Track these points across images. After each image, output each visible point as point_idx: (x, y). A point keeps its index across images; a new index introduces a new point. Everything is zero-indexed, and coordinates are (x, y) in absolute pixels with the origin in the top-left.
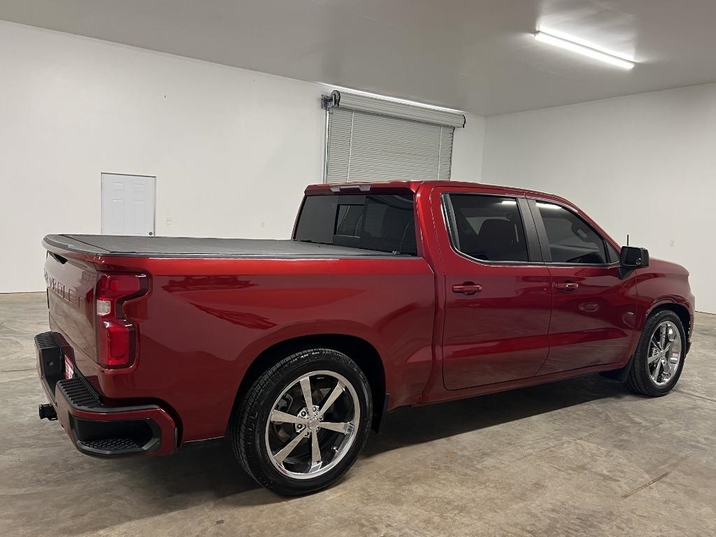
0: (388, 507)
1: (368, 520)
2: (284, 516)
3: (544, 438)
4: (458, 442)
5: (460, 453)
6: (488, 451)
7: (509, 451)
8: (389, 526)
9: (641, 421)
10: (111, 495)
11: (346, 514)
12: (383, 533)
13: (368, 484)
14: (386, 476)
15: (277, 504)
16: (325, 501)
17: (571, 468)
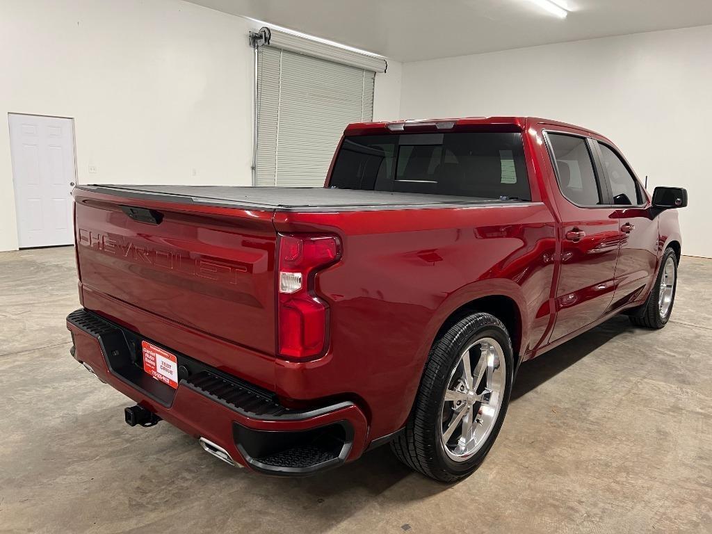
0: (557, 479)
1: (554, 499)
2: (466, 508)
3: (615, 380)
4: (546, 394)
5: (562, 406)
6: (584, 401)
7: (601, 399)
8: (580, 502)
9: (673, 354)
10: (250, 511)
11: (526, 494)
12: (584, 512)
13: (511, 454)
14: (519, 441)
15: (445, 493)
16: (490, 482)
17: (669, 410)
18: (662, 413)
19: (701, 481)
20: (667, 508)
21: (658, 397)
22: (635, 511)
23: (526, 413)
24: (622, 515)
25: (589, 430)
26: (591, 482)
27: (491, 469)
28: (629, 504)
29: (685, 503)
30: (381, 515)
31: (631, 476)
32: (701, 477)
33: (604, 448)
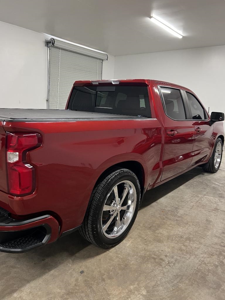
0: (158, 245)
1: (155, 255)
2: (113, 261)
3: (192, 196)
4: (161, 203)
5: (167, 209)
6: (177, 206)
7: (184, 205)
8: (166, 256)
9: (219, 184)
10: (7, 266)
11: (142, 253)
12: (167, 261)
13: (140, 233)
14: (144, 227)
15: (105, 253)
16: (127, 247)
17: (213, 210)
18: (210, 212)
19: (222, 244)
20: (205, 258)
21: (209, 204)
22: (190, 260)
23: (150, 212)
24: (184, 262)
25: (177, 220)
26: (173, 246)
27: (129, 241)
28: (188, 256)
29: (213, 256)
30: (71, 266)
31: (191, 242)
32: (223, 242)
33: (182, 229)
